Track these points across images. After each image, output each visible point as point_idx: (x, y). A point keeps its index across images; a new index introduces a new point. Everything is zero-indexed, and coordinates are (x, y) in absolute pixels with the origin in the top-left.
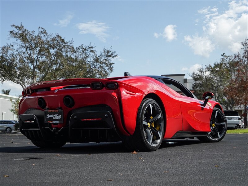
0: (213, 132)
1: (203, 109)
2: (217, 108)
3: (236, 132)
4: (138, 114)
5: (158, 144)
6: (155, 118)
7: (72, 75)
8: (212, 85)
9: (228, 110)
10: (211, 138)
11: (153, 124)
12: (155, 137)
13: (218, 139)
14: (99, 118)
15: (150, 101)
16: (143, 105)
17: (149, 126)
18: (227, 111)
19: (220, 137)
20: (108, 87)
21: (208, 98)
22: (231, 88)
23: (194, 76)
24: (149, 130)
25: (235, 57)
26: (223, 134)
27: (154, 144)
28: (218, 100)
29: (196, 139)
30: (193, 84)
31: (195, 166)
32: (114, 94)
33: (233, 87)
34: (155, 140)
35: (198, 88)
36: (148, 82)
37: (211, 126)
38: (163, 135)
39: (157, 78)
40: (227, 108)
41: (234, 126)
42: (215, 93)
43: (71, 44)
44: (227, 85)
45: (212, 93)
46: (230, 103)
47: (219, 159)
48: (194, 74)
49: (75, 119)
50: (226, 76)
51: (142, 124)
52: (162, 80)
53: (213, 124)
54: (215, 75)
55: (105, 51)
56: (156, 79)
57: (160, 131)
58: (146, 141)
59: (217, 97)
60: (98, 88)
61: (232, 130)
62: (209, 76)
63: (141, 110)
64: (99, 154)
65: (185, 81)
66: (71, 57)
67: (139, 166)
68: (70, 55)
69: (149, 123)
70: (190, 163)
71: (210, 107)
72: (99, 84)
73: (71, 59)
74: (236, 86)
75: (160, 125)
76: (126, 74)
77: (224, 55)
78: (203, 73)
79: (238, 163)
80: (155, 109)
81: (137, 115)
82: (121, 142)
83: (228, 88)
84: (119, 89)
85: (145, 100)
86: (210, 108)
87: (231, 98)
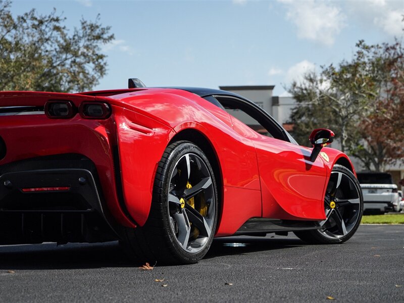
0: (330, 221)
1: (309, 167)
2: (341, 166)
3: (386, 221)
4: (156, 178)
5: (202, 248)
6: (197, 188)
7: (6, 84)
8: (335, 112)
9: (369, 169)
10: (327, 233)
11: (192, 200)
12: (196, 232)
13: (341, 236)
14: (65, 187)
15: (186, 148)
16: (168, 156)
17: (183, 206)
18: (367, 172)
19: (346, 232)
20: (87, 114)
21: (321, 142)
22: (378, 121)
23: (296, 90)
24: (182, 214)
25: (387, 49)
26: (354, 224)
27: (194, 247)
28: (347, 146)
29: (291, 236)
30: (293, 109)
31: (281, 298)
32: (102, 130)
33: (383, 118)
34: (195, 239)
35: (304, 118)
36: (181, 103)
37: (327, 206)
38: (215, 227)
39: (205, 95)
40: (367, 165)
41: (382, 207)
42: (342, 130)
43: (5, 7)
44: (369, 113)
45: (332, 132)
46: (375, 153)
47: (339, 282)
48: (294, 85)
49: (8, 187)
50: (367, 92)
51: (166, 200)
52: (217, 98)
53: (332, 203)
54: (341, 90)
55: (85, 25)
56: (202, 97)
57: (208, 216)
58: (175, 241)
59: (346, 141)
60: (63, 114)
61: (377, 216)
62: (330, 91)
63: (163, 168)
64: (62, 271)
65: (275, 101)
66: (6, 40)
67: (154, 299)
68: (3, 34)
69: (183, 198)
70: (271, 292)
71: (327, 163)
72: (65, 106)
73: (5, 43)
74: (388, 116)
75: (209, 203)
76: (131, 83)
77: (363, 43)
78: (317, 84)
79: (380, 291)
80: (197, 166)
81: (155, 181)
82: (118, 241)
83: (371, 119)
84: (114, 118)
85: (175, 144)
86: (324, 165)
87: (378, 143)
